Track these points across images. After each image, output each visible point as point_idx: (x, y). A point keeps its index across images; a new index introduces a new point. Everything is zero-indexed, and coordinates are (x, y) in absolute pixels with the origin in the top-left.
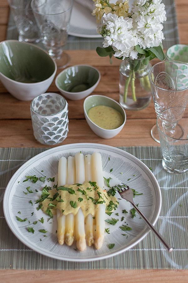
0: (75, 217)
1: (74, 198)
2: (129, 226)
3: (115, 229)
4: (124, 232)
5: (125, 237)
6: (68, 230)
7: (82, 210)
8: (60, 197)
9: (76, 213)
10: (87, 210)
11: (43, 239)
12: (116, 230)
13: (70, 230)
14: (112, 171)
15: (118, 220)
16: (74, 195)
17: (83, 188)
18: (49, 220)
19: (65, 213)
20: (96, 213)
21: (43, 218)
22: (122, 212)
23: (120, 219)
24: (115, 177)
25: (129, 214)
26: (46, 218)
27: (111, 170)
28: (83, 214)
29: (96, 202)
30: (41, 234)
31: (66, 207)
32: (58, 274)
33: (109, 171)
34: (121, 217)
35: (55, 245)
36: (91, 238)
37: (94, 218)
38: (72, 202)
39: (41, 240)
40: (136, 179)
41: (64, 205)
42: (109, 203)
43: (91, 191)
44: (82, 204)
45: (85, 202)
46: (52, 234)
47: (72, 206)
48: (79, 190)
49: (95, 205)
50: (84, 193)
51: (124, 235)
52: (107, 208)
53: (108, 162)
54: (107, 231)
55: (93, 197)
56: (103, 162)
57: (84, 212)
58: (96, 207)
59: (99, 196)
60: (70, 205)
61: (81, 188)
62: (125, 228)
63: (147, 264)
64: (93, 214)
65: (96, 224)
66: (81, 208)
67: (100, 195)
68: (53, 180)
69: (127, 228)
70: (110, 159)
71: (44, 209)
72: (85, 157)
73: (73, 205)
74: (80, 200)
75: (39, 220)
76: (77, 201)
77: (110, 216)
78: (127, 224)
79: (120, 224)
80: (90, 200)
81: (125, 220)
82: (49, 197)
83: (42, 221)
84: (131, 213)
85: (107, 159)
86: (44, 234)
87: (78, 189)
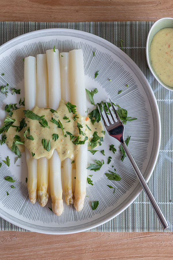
0: (50, 162)
1: (47, 133)
2: (117, 173)
3: (99, 176)
4: (110, 182)
5: (112, 190)
6: (41, 185)
7: (58, 153)
8: (29, 130)
9: (50, 157)
10: (64, 153)
11: (10, 191)
12: (100, 179)
13: (43, 185)
14: (98, 76)
15: (104, 163)
16: (47, 128)
17: (58, 116)
18: (16, 159)
19: (37, 157)
20: (76, 156)
21: (8, 157)
22: (109, 148)
23: (106, 161)
24: (102, 86)
25: (117, 152)
26: (12, 156)
27: (96, 75)
28: (60, 158)
29: (76, 141)
30: (8, 183)
31: (37, 149)
32: (31, 237)
33: (94, 75)
34: (108, 157)
35: (26, 201)
36: (70, 196)
37: (74, 162)
38: (45, 141)
39: (8, 194)
40: (129, 92)
41: (34, 145)
42: (93, 136)
43: (69, 121)
44: (58, 145)
45: (61, 140)
46: (21, 183)
47: (44, 147)
48: (53, 120)
49: (74, 145)
50: (59, 126)
51: (110, 187)
52: (89, 144)
53: (92, 58)
54: (89, 181)
55: (72, 131)
56: (86, 59)
57: (61, 155)
58: (75, 149)
59: (80, 132)
60: (42, 145)
61: (56, 116)
62: (112, 176)
63: (136, 223)
64: (72, 157)
65: (76, 168)
66: (56, 149)
67: (82, 129)
68: (18, 92)
69: (115, 177)
70: (95, 54)
71: (9, 144)
72: (61, 56)
73: (46, 146)
74: (55, 137)
75: (4, 161)
76: (51, 140)
77: (93, 154)
78: (115, 170)
79: (106, 168)
80: (68, 136)
81: (112, 161)
82: (14, 124)
83: (7, 162)
84: (121, 150)
85: (91, 53)
86: (12, 184)
87: (52, 118)
